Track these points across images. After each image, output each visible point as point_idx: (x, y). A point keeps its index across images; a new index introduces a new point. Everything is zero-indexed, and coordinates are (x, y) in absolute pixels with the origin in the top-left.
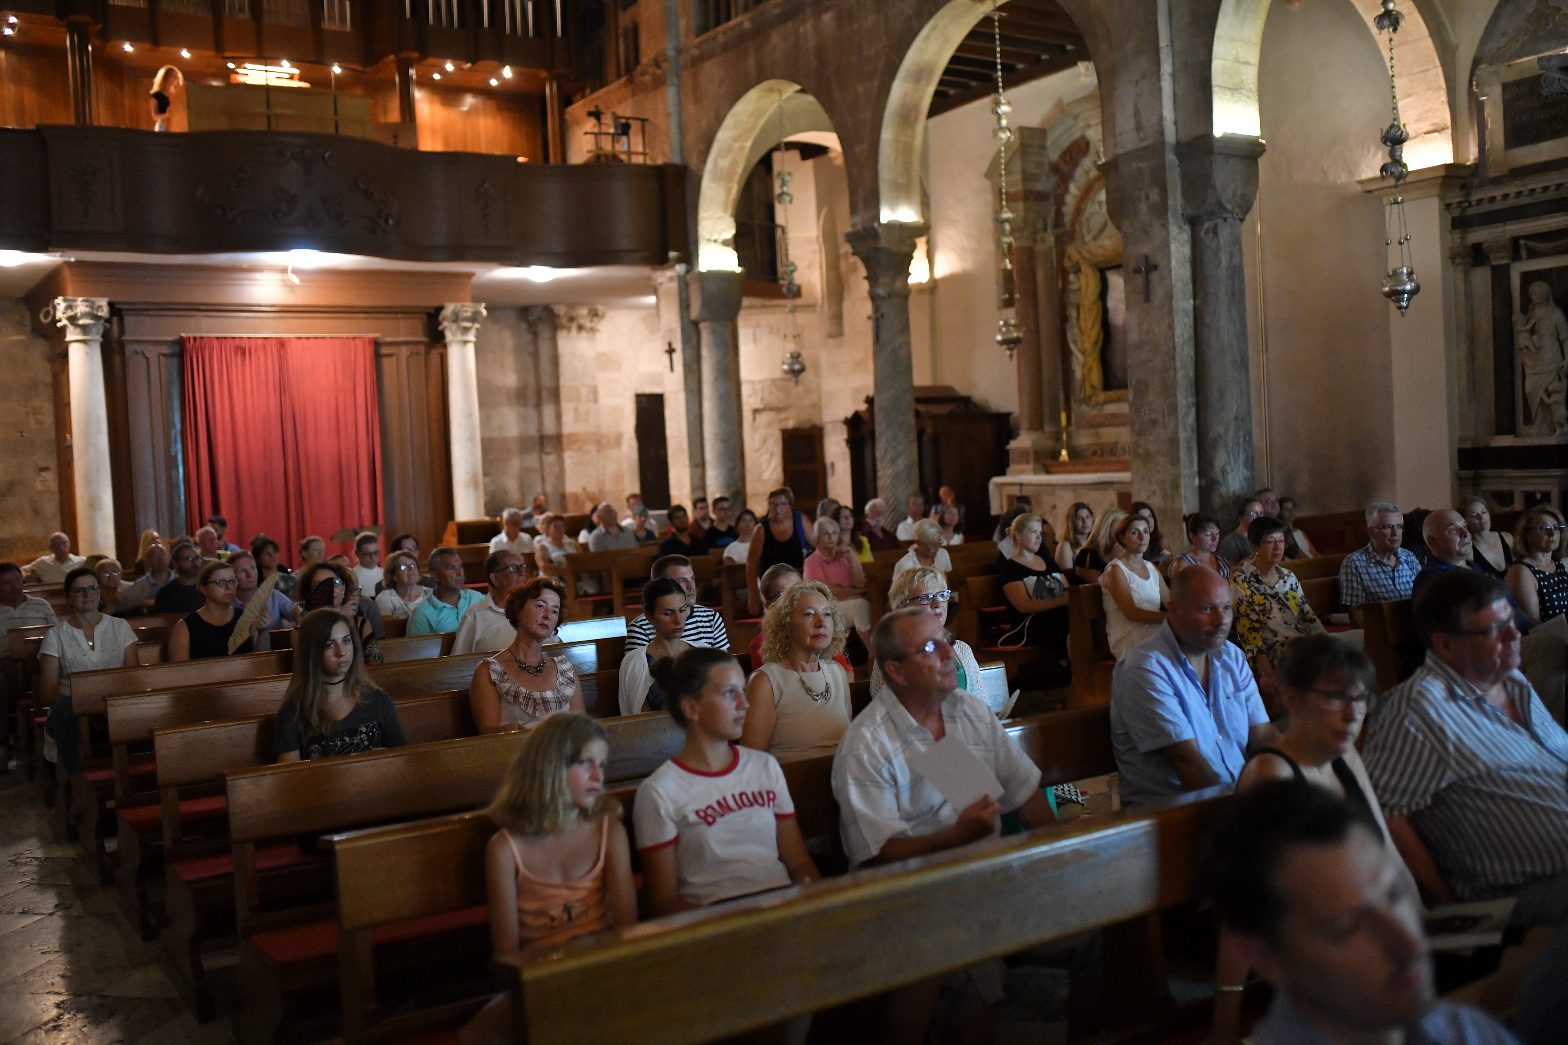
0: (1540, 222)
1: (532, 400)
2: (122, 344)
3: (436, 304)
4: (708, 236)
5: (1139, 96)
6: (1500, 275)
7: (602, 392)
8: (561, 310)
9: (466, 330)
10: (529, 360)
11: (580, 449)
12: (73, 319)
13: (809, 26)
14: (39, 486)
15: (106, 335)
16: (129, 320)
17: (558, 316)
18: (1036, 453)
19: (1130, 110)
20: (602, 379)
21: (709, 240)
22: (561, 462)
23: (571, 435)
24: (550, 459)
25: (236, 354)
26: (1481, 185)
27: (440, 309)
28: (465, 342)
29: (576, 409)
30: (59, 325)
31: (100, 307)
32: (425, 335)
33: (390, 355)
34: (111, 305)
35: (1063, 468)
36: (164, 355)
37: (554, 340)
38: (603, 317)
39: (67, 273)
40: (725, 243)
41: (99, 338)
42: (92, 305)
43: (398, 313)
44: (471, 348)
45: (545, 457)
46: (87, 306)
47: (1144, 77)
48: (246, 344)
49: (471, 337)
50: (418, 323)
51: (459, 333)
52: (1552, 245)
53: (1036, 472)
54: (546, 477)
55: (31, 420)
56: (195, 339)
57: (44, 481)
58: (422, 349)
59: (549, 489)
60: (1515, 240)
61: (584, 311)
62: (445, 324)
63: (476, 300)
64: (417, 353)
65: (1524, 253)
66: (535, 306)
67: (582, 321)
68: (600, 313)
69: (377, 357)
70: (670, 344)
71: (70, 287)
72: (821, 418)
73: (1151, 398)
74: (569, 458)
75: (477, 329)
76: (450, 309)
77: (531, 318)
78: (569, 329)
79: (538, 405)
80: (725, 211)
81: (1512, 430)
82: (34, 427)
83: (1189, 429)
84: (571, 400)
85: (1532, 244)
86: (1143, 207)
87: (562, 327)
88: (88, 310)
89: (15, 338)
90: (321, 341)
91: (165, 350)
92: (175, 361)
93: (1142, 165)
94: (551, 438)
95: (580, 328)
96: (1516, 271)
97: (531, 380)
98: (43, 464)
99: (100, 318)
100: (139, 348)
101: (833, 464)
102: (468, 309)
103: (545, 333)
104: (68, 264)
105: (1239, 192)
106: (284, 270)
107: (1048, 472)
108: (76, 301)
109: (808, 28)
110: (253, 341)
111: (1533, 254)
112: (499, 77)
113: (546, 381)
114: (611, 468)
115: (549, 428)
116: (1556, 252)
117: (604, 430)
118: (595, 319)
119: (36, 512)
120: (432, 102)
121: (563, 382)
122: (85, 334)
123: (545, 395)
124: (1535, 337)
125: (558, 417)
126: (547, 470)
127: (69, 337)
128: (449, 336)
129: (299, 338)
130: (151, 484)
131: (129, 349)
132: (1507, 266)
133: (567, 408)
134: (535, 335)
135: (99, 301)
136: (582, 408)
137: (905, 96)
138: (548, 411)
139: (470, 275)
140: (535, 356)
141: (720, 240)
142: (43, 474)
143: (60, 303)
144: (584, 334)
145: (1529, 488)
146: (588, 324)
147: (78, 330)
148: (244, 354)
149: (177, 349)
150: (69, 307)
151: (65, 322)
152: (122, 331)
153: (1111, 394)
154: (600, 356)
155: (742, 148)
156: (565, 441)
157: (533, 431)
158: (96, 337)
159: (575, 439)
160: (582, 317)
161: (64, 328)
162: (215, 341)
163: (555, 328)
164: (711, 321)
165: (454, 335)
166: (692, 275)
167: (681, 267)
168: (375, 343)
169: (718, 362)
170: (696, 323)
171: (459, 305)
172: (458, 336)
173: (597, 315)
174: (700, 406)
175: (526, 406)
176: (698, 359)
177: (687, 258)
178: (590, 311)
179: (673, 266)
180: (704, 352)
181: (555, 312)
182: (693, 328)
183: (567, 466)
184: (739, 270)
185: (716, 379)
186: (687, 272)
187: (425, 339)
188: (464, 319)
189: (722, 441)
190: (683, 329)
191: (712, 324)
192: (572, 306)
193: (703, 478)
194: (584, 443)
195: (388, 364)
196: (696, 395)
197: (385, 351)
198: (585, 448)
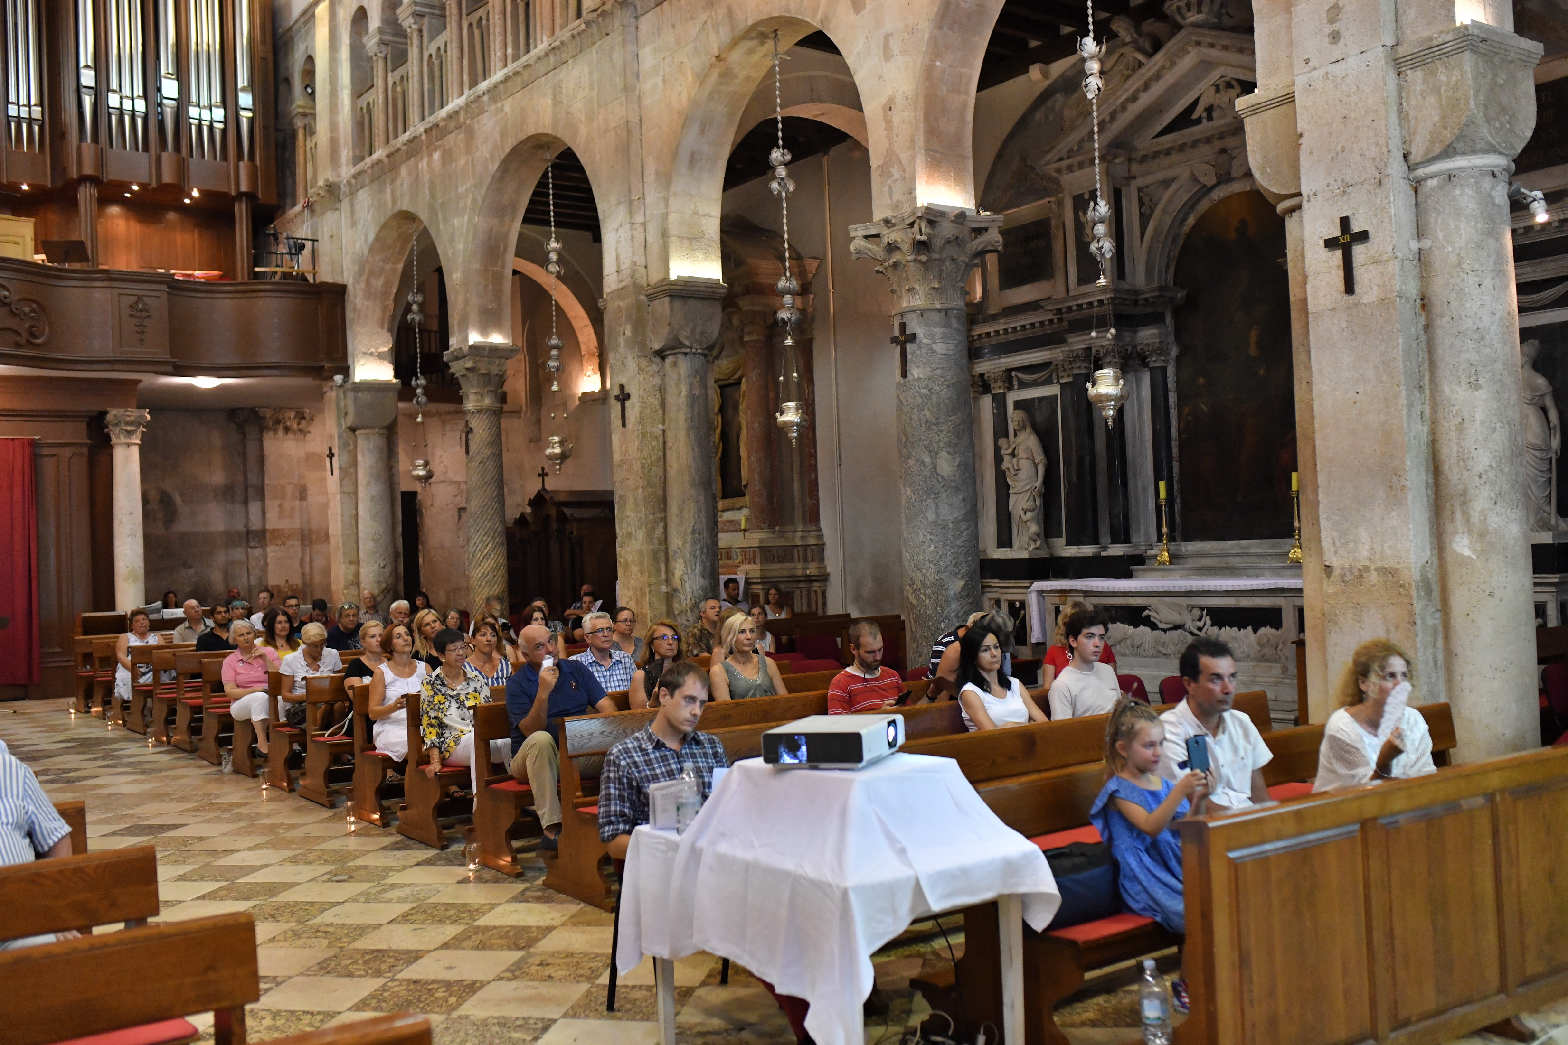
0: (1024, 357)
1: (239, 496)
3: (102, 409)
4: (364, 350)
5: (618, 242)
6: (1000, 402)
7: (312, 489)
8: (268, 413)
9: (129, 433)
10: (236, 458)
11: (284, 544)
13: (425, 162)
17: (264, 418)
19: (614, 255)
20: (312, 478)
22: (265, 556)
23: (274, 530)
24: (257, 552)
26: (984, 321)
27: (103, 414)
28: (129, 445)
29: (280, 506)
32: (90, 438)
33: (52, 456)
37: (260, 441)
38: (312, 419)
40: (380, 356)
43: (62, 416)
44: (135, 451)
45: (251, 551)
47: (621, 226)
49: (136, 439)
50: (83, 427)
51: (122, 436)
52: (1034, 377)
54: (251, 570)
58: (85, 450)
59: (253, 581)
60: (1009, 371)
61: (292, 415)
62: (110, 427)
63: (140, 407)
64: (81, 455)
65: (1015, 383)
66: (243, 409)
67: (289, 424)
68: (307, 416)
69: (36, 457)
70: (330, 449)
73: (628, 513)
74: (272, 551)
75: (143, 432)
76: (113, 413)
77: (239, 420)
78: (275, 431)
79: (245, 502)
80: (382, 327)
81: (1009, 545)
83: (656, 541)
84: (275, 497)
85: (1020, 375)
86: (622, 341)
87: (268, 429)
93: (622, 304)
94: (257, 532)
95: (287, 430)
96: (1012, 397)
97: (239, 478)
102: (133, 414)
103: (251, 434)
105: (698, 330)
109: (424, 164)
111: (1023, 385)
112: (190, 196)
113: (253, 479)
115: (255, 523)
116: (1035, 384)
117: (314, 526)
118: (304, 422)
120: (127, 218)
121: (266, 481)
123: (251, 491)
124: (1015, 460)
125: (263, 513)
126: (252, 563)
128: (114, 440)
132: (1004, 394)
133: (272, 506)
134: (243, 435)
136: (287, 506)
137: (491, 231)
138: (254, 508)
139: (140, 381)
140: (244, 455)
141: (378, 354)
144: (291, 436)
145: (1011, 597)
146: (295, 426)
153: (729, 502)
154: (307, 456)
155: (394, 270)
156: (268, 535)
157: (239, 526)
159: (279, 536)
160: (289, 418)
163: (262, 429)
164: (365, 428)
165: (118, 437)
166: (348, 385)
167: (339, 378)
168: (33, 443)
169: (372, 467)
170: (353, 429)
171: (122, 410)
172: (123, 439)
173: (304, 418)
174: (356, 508)
175: (233, 502)
176: (355, 463)
177: (346, 371)
178: (297, 413)
179: (331, 378)
180: (360, 458)
181: (261, 414)
182: (351, 434)
183: (269, 560)
184: (394, 381)
185: (369, 483)
186: (345, 381)
187: (88, 441)
188: (128, 423)
189: (374, 540)
190: (340, 437)
191: (367, 431)
192: (278, 409)
193: (357, 574)
194: (288, 538)
195: (48, 466)
196: (353, 496)
197: (46, 451)
198: (289, 543)
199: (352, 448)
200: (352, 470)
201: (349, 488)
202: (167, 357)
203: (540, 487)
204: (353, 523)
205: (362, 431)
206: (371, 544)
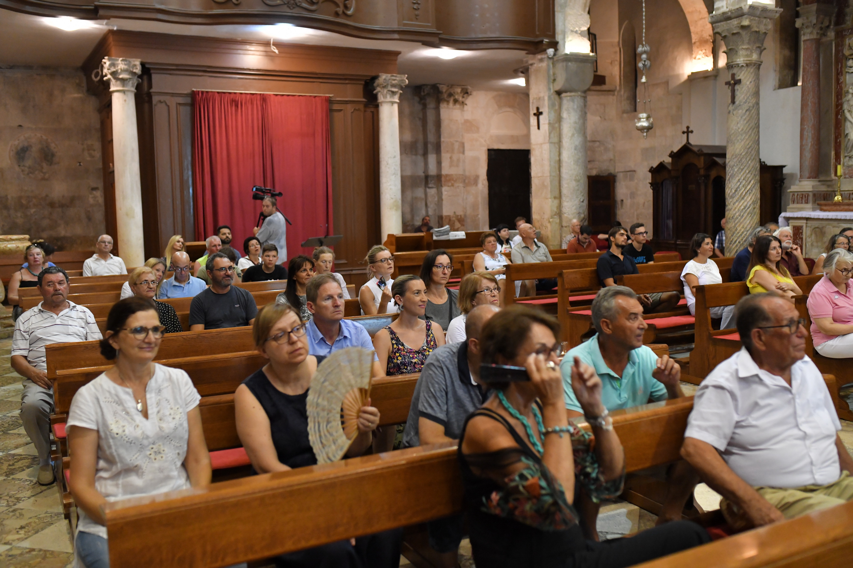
1: (421, 151)
2: (150, 96)
3: (373, 74)
4: (571, 28)
7: (467, 146)
8: (443, 88)
9: (393, 93)
10: (419, 123)
11: (453, 185)
12: (114, 74)
14: (91, 201)
15: (138, 87)
16: (156, 78)
17: (441, 92)
18: (814, 195)
20: (467, 137)
21: (572, 31)
22: (440, 194)
23: (447, 175)
24: (432, 192)
25: (231, 106)
27: (375, 78)
28: (393, 103)
29: (451, 158)
30: (105, 79)
31: (135, 65)
32: (364, 97)
33: (340, 110)
34: (143, 64)
35: (837, 207)
36: (180, 104)
37: (437, 109)
38: (471, 94)
39: (111, 39)
40: (582, 34)
41: (133, 89)
42: (129, 64)
43: (346, 79)
44: (396, 107)
45: (428, 190)
46: (125, 65)
48: (238, 98)
49: (396, 99)
50: (360, 88)
51: (388, 96)
53: (814, 210)
54: (429, 204)
55: (86, 153)
56: (202, 92)
57: (95, 197)
58: (361, 107)
61: (459, 90)
62: (378, 89)
63: (401, 72)
64: (359, 110)
66: (426, 85)
67: (457, 97)
68: (469, 91)
69: (331, 111)
70: (538, 109)
71: (113, 50)
72: (615, 169)
74: (445, 190)
75: (401, 94)
76: (383, 77)
77: (422, 94)
78: (448, 102)
79: (425, 154)
80: (584, 11)
82: (88, 159)
84: (447, 151)
87: (444, 100)
88: (126, 67)
89: (76, 95)
90: (291, 98)
91: (181, 100)
92: (188, 109)
94: (433, 177)
95: (456, 101)
97: (421, 137)
98: (94, 185)
99: (134, 74)
100: (162, 98)
101: (622, 201)
102: (395, 78)
103: (431, 105)
104: (111, 32)
106: (266, 43)
107: (822, 210)
108: (118, 60)
110: (244, 96)
113: (431, 138)
114: (471, 199)
115: (432, 170)
117: (467, 173)
118: (465, 95)
119: (89, 218)
121: (443, 139)
122: (123, 86)
123: (430, 147)
125: (439, 163)
126: (430, 199)
127: (112, 88)
128: (381, 98)
129: (277, 95)
130: (170, 200)
131: (155, 99)
133: (445, 156)
134: (424, 106)
135: (134, 61)
136: (455, 157)
138: (432, 158)
139: (397, 54)
140: (424, 120)
141: (579, 32)
142: (94, 192)
143: (106, 62)
144: (458, 106)
146: (461, 99)
147: (119, 82)
148: (237, 106)
149: (189, 100)
150: (113, 65)
151: (109, 76)
152: (150, 86)
154: (466, 121)
156: (443, 179)
157: (420, 173)
158: (131, 88)
159: (450, 178)
160: (458, 93)
161: (109, 80)
162: (217, 94)
163: (439, 101)
164: (571, 91)
165: (385, 97)
166: (555, 58)
167: (551, 51)
168: (329, 101)
169: (575, 123)
170: (559, 93)
171: (389, 75)
172: (389, 99)
173: (467, 93)
174: (560, 155)
175: (416, 154)
176: (559, 119)
177: (554, 45)
178: (463, 90)
179: (544, 51)
180: (565, 115)
181: (440, 89)
182: (557, 97)
183: (444, 197)
184: (591, 54)
185: (573, 135)
186: (555, 55)
187: (364, 100)
188: (393, 86)
189: (576, 180)
190: (549, 98)
191: (573, 94)
192: (452, 86)
193: (560, 206)
194: (455, 181)
195: (338, 117)
196: (557, 146)
197: (336, 107)
198: (456, 185)
199: (557, 107)
200: (557, 125)
201: (556, 140)
202: (434, 30)
203: (684, 142)
204: (557, 166)
205: (568, 94)
206: (574, 184)
